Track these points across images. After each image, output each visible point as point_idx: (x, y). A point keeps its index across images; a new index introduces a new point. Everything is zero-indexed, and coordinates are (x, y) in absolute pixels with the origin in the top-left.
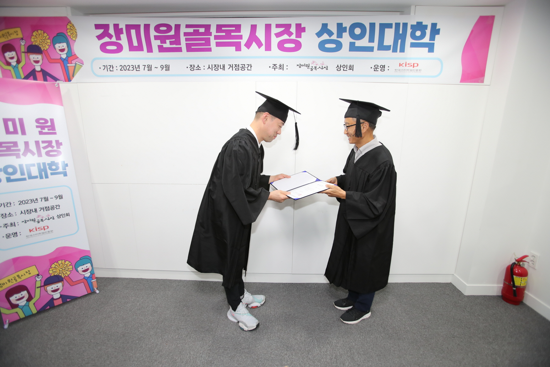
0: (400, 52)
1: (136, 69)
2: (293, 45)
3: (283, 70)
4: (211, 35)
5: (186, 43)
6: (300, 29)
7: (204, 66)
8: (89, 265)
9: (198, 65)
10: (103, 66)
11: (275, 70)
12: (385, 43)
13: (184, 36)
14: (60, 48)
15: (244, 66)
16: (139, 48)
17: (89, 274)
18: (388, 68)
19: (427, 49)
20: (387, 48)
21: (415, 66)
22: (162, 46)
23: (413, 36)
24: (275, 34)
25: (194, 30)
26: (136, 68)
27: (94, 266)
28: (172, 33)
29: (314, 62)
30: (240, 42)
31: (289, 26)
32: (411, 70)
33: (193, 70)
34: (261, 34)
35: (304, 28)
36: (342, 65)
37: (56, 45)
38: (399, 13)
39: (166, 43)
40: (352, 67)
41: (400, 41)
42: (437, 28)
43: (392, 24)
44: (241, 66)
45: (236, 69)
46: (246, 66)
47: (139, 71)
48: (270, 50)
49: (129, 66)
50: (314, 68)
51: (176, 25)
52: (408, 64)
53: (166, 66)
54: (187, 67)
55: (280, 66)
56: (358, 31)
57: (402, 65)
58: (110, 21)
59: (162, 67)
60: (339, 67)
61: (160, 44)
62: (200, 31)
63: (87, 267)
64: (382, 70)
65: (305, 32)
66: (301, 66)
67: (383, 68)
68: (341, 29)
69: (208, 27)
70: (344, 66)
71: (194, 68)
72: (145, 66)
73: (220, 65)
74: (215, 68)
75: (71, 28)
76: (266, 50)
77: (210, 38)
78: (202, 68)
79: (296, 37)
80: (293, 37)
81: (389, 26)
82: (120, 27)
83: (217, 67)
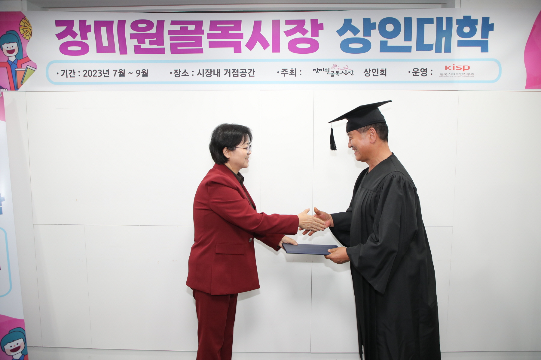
0: (445, 52)
1: (104, 75)
2: (307, 46)
3: (295, 76)
4: (203, 34)
5: (171, 43)
6: (317, 26)
7: (193, 72)
8: (20, 342)
9: (185, 70)
10: (62, 71)
11: (285, 76)
12: (426, 42)
13: (169, 34)
14: (9, 49)
15: (244, 72)
16: (111, 49)
17: (20, 355)
18: (432, 72)
19: (479, 48)
20: (429, 48)
21: (465, 69)
22: (140, 46)
23: (460, 32)
24: (285, 32)
25: (181, 27)
26: (104, 73)
27: (28, 344)
28: (154, 31)
29: (335, 66)
30: (240, 42)
31: (303, 22)
32: (461, 74)
33: (178, 76)
34: (267, 32)
35: (322, 24)
36: (371, 70)
37: (3, 46)
38: (440, 5)
39: (144, 43)
40: (385, 71)
41: (444, 39)
42: (490, 23)
43: (433, 19)
44: (241, 71)
45: (234, 75)
46: (248, 71)
47: (109, 77)
48: (279, 51)
49: (95, 71)
50: (335, 73)
51: (158, 22)
52: (457, 67)
53: (144, 71)
54: (171, 73)
55: (292, 71)
56: (390, 28)
57: (449, 68)
58: (76, 17)
59: (138, 72)
60: (368, 72)
61: (137, 44)
62: (189, 29)
63: (17, 344)
64: (423, 75)
65: (323, 29)
66: (318, 71)
67: (425, 72)
68: (368, 25)
69: (199, 24)
70: (374, 71)
71: (180, 73)
72: (116, 71)
73: (214, 70)
74: (208, 73)
75: (26, 25)
76: (273, 51)
77: (201, 36)
78: (190, 73)
79: (311, 36)
80: (308, 35)
81: (430, 21)
82: (87, 24)
83: (209, 73)
